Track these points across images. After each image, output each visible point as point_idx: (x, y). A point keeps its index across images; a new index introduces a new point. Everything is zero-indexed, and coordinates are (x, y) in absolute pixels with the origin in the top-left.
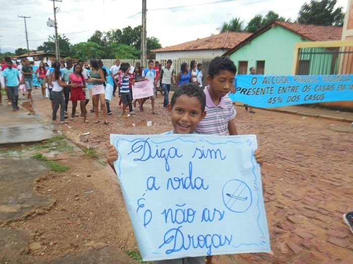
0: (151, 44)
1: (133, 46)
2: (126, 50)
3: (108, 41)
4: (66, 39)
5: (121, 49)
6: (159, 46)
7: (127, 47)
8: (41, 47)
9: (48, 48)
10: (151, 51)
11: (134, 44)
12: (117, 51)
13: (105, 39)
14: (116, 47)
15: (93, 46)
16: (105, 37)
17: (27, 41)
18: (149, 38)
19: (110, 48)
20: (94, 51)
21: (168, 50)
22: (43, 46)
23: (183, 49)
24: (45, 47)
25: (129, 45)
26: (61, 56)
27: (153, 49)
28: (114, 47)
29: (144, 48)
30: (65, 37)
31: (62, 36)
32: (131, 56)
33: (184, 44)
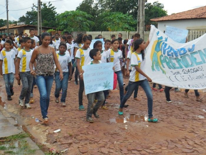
0: (153, 11)
1: (130, 14)
2: (120, 19)
3: (100, 8)
4: (53, 7)
5: (115, 18)
6: (164, 14)
7: (122, 15)
8: (23, 17)
9: (31, 19)
10: (151, 20)
11: (131, 11)
12: (110, 20)
13: (96, 7)
14: (109, 16)
15: (81, 16)
16: (97, 4)
17: (7, 11)
18: (150, 4)
19: (102, 17)
20: (82, 21)
21: (174, 18)
22: (25, 16)
23: (194, 16)
24: (28, 17)
25: (124, 13)
26: (43, 28)
27: (156, 17)
28: (106, 15)
29: (141, 18)
30: (51, 5)
31: (47, 5)
32: (127, 26)
33: (195, 10)
